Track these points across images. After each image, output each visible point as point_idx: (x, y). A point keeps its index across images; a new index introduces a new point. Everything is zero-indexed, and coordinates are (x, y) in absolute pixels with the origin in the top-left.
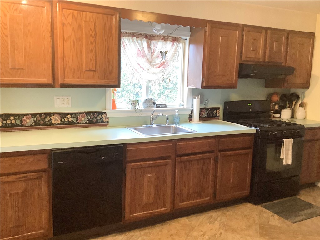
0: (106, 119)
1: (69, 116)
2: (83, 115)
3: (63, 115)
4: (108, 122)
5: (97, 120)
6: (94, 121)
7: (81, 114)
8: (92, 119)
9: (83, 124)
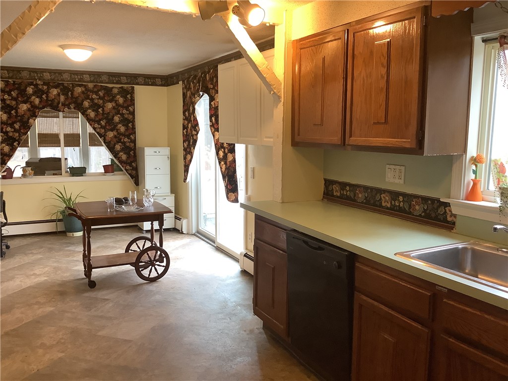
0: (451, 216)
1: (401, 198)
2: (418, 201)
3: (395, 195)
4: (454, 223)
5: (437, 214)
6: (432, 215)
7: (416, 200)
8: (430, 211)
9: (416, 216)
